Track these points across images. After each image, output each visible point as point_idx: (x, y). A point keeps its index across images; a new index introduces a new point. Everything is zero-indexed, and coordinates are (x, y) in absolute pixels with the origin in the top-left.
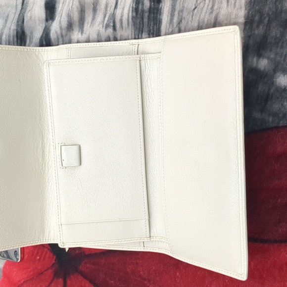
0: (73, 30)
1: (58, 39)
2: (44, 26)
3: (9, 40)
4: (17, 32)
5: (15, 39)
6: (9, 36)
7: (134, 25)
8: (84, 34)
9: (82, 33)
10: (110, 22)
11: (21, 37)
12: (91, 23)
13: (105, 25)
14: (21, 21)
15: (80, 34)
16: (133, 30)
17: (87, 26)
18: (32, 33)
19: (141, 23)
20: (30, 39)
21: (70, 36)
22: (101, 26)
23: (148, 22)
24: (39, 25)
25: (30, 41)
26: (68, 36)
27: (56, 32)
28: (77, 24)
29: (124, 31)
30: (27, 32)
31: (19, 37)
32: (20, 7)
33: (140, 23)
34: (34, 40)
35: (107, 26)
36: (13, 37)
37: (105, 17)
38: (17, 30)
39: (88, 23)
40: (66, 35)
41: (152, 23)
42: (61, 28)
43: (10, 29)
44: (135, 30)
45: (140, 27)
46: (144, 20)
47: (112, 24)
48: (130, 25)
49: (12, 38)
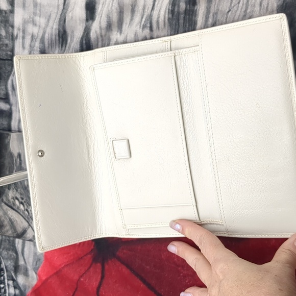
0: (112, 30)
1: (98, 41)
2: (84, 25)
3: (51, 39)
4: (59, 31)
5: (57, 38)
6: (52, 35)
7: (170, 26)
8: (122, 34)
9: (121, 33)
10: (147, 23)
11: (63, 35)
12: (130, 24)
13: (142, 26)
14: (63, 21)
15: (119, 34)
16: (169, 31)
17: (125, 27)
18: (73, 32)
19: (177, 23)
20: (71, 38)
21: (109, 36)
22: (139, 26)
23: (184, 23)
24: (80, 25)
25: (71, 40)
26: (107, 36)
27: (96, 32)
28: (116, 24)
29: (160, 31)
30: (69, 31)
31: (61, 36)
32: (61, 7)
33: (176, 24)
34: (75, 39)
35: (144, 27)
36: (56, 35)
37: (142, 18)
38: (59, 29)
39: (126, 24)
40: (105, 35)
41: (187, 24)
42: (100, 28)
43: (52, 28)
44: (171, 31)
45: (176, 28)
46: (180, 22)
47: (149, 25)
48: (167, 26)
49: (54, 37)
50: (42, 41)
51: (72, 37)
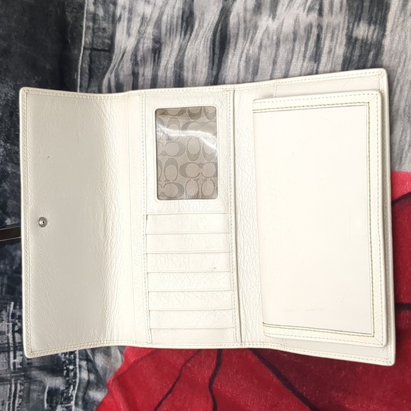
0: (261, 13)
1: (239, 24)
2: (221, 5)
3: (171, 22)
4: (183, 13)
5: (180, 22)
6: (172, 17)
7: (349, 10)
8: (276, 20)
9: (274, 18)
10: (315, 4)
11: (188, 18)
12: (288, 5)
13: (307, 8)
15: (270, 19)
16: (347, 17)
17: (281, 9)
18: (203, 14)
19: (360, 7)
20: (200, 22)
21: (256, 22)
22: (302, 8)
23: (370, 7)
24: (214, 4)
25: (199, 25)
26: (253, 22)
27: (238, 14)
28: (268, 5)
29: (334, 16)
30: (197, 13)
31: (185, 19)
33: (358, 8)
34: (205, 25)
35: (310, 9)
36: (178, 18)
38: (183, 9)
39: (283, 5)
40: (251, 20)
41: (375, 9)
42: (245, 10)
43: (174, 8)
44: (350, 17)
45: (357, 13)
46: (365, 4)
47: (317, 7)
48: (344, 10)
49: (175, 20)
50: (158, 25)
51: (202, 21)
